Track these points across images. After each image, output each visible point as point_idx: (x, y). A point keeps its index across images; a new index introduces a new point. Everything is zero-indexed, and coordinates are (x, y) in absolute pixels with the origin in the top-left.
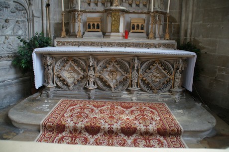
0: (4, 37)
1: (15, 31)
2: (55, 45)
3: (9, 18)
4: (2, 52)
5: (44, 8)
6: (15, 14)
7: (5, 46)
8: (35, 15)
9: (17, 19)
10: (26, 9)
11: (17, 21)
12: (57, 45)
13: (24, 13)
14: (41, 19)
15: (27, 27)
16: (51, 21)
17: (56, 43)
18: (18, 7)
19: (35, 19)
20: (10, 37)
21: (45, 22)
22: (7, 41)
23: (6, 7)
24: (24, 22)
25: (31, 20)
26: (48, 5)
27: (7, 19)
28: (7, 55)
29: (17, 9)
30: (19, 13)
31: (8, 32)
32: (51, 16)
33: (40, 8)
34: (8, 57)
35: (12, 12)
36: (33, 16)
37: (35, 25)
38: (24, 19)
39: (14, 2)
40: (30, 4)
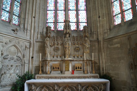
1: (15, 71)
2: (36, 78)
3: (13, 64)
4: (7, 83)
5: (30, 59)
6: (16, 62)
8: (26, 62)
9: (17, 65)
10: (21, 60)
11: (17, 66)
12: (37, 78)
13: (20, 62)
14: (28, 64)
15: (21, 68)
16: (33, 65)
17: (36, 77)
18: (18, 58)
19: (26, 65)
20: (12, 74)
21: (30, 66)
22: (10, 77)
23: (12, 59)
24: (20, 66)
25: (23, 65)
26: (32, 57)
27: (12, 65)
28: (9, 84)
29: (17, 60)
30: (18, 62)
31: (12, 71)
32: (34, 63)
33: (28, 59)
34: (10, 85)
35: (15, 61)
36: (25, 63)
37: (25, 68)
38: (20, 64)
39: (16, 56)
40: (24, 57)
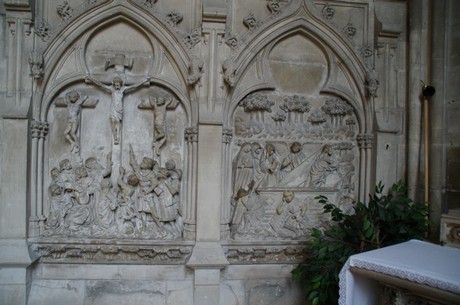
0: (279, 196)
1: (315, 178)
2: (443, 236)
3: (302, 140)
4: (269, 240)
5: (416, 102)
6: (321, 127)
7: (279, 223)
8: (383, 125)
9: (326, 141)
10: (355, 111)
11: (325, 149)
12: (451, 237)
13: (350, 123)
14: (402, 137)
15: (355, 163)
16: (436, 145)
17: (445, 231)
18: (332, 105)
19: (382, 139)
20: (297, 196)
21: (415, 146)
22: (285, 207)
23: (297, 111)
24: (345, 147)
25: (367, 143)
26: (428, 93)
28: (280, 248)
29: (328, 111)
30: (334, 124)
32: (438, 127)
33: (402, 105)
34: (285, 252)
35: (314, 123)
36: (376, 129)
37: (379, 159)
38: (345, 139)
39: (322, 93)
40: (368, 95)
